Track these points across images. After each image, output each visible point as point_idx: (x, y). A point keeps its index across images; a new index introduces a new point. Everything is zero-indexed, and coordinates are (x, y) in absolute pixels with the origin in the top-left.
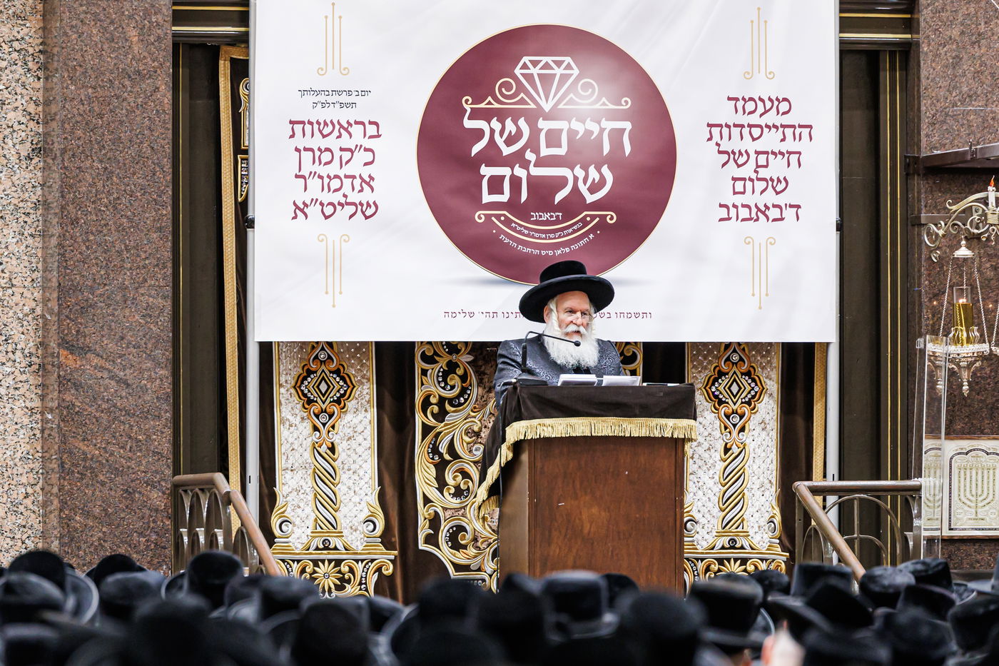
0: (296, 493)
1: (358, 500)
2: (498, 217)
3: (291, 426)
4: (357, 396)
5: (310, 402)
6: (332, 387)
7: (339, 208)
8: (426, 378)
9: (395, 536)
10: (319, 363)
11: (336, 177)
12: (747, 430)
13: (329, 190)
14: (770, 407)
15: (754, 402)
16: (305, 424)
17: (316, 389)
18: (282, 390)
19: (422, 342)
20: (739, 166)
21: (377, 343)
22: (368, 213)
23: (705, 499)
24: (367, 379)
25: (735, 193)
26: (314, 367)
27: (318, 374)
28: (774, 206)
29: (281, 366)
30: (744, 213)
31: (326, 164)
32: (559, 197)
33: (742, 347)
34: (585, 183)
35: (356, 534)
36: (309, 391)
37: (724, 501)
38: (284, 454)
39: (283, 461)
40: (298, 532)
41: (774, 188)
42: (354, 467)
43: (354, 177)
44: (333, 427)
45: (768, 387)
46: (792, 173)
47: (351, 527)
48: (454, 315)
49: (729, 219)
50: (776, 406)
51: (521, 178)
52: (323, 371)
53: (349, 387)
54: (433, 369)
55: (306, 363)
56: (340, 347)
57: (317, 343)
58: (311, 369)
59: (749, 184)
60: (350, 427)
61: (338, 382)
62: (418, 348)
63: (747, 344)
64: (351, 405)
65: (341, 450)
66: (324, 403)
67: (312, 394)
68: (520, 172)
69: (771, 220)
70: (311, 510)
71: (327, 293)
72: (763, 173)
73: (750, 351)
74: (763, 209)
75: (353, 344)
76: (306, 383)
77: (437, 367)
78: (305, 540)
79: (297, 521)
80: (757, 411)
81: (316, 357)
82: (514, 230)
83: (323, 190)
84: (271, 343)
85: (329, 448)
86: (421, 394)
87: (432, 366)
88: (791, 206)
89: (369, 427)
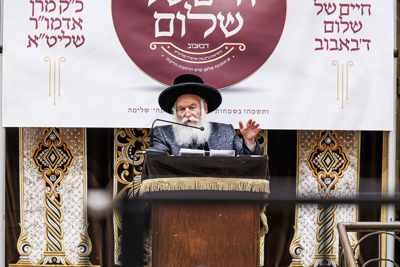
0: (33, 227)
1: (75, 232)
2: (165, 46)
3: (30, 183)
4: (74, 164)
5: (44, 167)
6: (58, 158)
7: (58, 40)
8: (120, 152)
9: (99, 256)
10: (50, 142)
11: (57, 19)
12: (336, 189)
13: (52, 28)
14: (352, 174)
15: (341, 170)
16: (40, 182)
17: (48, 159)
18: (25, 160)
19: (118, 129)
20: (329, 14)
21: (88, 129)
22: (78, 43)
23: (308, 234)
24: (81, 153)
25: (326, 32)
26: (46, 144)
27: (50, 149)
28: (352, 40)
29: (24, 144)
30: (332, 45)
31: (51, 11)
32: (207, 33)
33: (333, 134)
34: (224, 24)
35: (74, 254)
36: (43, 160)
37: (320, 235)
38: (26, 201)
39: (25, 206)
40: (35, 252)
41: (352, 29)
42: (72, 210)
43: (69, 20)
44: (59, 184)
45: (351, 161)
46: (365, 19)
47: (70, 250)
48: (135, 111)
49: (322, 48)
50: (356, 173)
51: (181, 21)
52: (53, 147)
53: (69, 158)
54: (125, 147)
55: (41, 142)
56: (64, 131)
57: (49, 128)
58: (45, 146)
59: (335, 26)
60: (70, 184)
61: (62, 155)
62: (116, 133)
63: (337, 131)
64: (70, 169)
65: (64, 199)
66: (53, 168)
67: (45, 162)
68: (180, 17)
69: (350, 49)
70: (43, 238)
71: (50, 95)
72: (345, 18)
73: (339, 136)
74: (345, 42)
75: (72, 129)
76: (41, 155)
77: (128, 145)
78: (39, 258)
79: (34, 245)
80: (343, 176)
81: (48, 138)
82: (176, 55)
83: (48, 28)
84: (17, 129)
85: (56, 198)
86: (117, 163)
87: (125, 144)
88: (364, 41)
89: (82, 185)
